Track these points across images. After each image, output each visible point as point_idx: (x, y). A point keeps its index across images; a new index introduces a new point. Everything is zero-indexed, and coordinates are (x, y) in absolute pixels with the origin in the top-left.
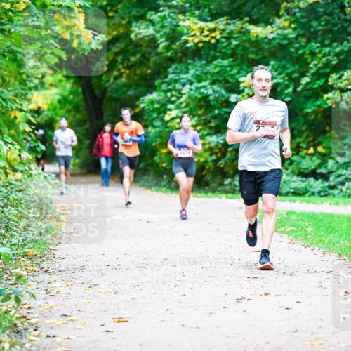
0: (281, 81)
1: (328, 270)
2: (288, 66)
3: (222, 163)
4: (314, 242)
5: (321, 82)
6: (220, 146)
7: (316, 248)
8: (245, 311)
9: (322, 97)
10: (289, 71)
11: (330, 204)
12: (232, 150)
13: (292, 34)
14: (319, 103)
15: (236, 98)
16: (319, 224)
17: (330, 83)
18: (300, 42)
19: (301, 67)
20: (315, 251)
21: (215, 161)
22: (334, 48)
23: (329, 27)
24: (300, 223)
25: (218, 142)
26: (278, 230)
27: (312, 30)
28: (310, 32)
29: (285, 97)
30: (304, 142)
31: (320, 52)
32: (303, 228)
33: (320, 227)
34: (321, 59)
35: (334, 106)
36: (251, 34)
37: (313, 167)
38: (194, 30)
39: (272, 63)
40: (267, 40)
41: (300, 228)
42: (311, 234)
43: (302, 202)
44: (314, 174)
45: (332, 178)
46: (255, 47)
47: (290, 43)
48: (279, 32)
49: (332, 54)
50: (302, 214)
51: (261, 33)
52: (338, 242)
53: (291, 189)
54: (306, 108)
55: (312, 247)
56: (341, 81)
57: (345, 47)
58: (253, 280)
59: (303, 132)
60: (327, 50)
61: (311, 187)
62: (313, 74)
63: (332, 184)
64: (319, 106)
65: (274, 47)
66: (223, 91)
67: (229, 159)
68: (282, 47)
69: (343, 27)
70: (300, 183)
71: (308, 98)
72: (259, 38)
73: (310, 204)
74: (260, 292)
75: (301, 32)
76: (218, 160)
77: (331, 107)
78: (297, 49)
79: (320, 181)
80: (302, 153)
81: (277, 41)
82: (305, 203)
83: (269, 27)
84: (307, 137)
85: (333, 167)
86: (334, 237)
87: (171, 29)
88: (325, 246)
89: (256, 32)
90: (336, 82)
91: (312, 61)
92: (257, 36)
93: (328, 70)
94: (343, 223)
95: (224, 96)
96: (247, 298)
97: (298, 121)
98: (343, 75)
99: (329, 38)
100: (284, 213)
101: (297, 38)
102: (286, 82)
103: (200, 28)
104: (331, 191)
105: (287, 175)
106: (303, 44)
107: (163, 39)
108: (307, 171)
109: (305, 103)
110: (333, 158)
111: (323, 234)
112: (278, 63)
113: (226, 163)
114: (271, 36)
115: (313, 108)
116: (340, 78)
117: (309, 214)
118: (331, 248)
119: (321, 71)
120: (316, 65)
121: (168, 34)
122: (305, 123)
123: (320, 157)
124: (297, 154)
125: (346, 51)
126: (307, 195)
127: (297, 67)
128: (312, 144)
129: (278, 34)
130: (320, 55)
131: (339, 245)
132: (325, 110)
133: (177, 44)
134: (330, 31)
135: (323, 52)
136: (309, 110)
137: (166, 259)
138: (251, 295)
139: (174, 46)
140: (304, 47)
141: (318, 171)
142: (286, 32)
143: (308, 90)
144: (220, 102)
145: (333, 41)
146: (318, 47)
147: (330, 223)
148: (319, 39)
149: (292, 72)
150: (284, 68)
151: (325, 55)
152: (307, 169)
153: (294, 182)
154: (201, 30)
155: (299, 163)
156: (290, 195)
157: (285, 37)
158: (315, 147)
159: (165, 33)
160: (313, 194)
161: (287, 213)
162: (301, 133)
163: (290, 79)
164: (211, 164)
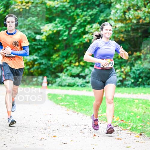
0: (62, 29)
1: (85, 124)
2: (66, 21)
3: (32, 70)
4: (78, 110)
5: (82, 30)
6: (31, 62)
7: (79, 113)
8: (43, 145)
9: (82, 37)
10: (66, 24)
11: (86, 91)
12: (37, 64)
13: (67, 5)
14: (81, 40)
15: (40, 37)
16: (81, 101)
17: (87, 30)
18: (72, 9)
19: (72, 22)
20: (79, 115)
21: (29, 69)
22: (89, 12)
23: (86, 2)
24: (71, 100)
25: (30, 59)
26: (60, 104)
27: (78, 3)
28: (76, 4)
29: (64, 37)
30: (73, 59)
31: (82, 14)
32: (72, 103)
33: (81, 102)
34: (82, 18)
35: (88, 41)
36: (47, 5)
37: (78, 72)
38: (18, 2)
39: (58, 19)
40: (55, 8)
41: (71, 103)
42: (77, 106)
43: (72, 90)
44: (78, 76)
45: (87, 78)
46: (49, 11)
47: (67, 9)
48: (61, 4)
49: (88, 15)
50: (73, 96)
51: (52, 4)
52: (90, 110)
53: (66, 83)
54: (74, 42)
55: (77, 113)
56: (91, 29)
57: (94, 12)
58: (47, 129)
59: (73, 54)
60: (85, 13)
61: (77, 82)
62: (78, 26)
63: (87, 81)
64: (81, 42)
65: (59, 11)
66: (33, 34)
67: (36, 68)
68: (62, 12)
69: (93, 2)
70: (71, 80)
71: (76, 37)
72: (51, 7)
73: (77, 91)
74: (51, 135)
75: (72, 4)
76: (30, 68)
77: (87, 42)
78: (70, 13)
79: (81, 79)
80: (73, 65)
81: (60, 8)
82: (74, 90)
83: (56, 1)
84: (75, 57)
85: (88, 72)
86: (88, 107)
87: (6, 2)
88: (84, 112)
89: (49, 4)
90: (89, 29)
91: (78, 19)
92: (50, 6)
93: (85, 24)
94: (92, 100)
95: (33, 36)
96: (44, 138)
97: (70, 49)
98: (93, 26)
99: (86, 7)
100: (63, 96)
101: (70, 7)
102: (65, 30)
103: (21, 1)
104: (87, 84)
105: (65, 76)
106: (73, 10)
107: (2, 7)
108: (75, 74)
109: (74, 40)
110: (88, 68)
111: (83, 106)
112: (60, 20)
113: (34, 70)
114: (57, 6)
115: (78, 43)
116: (91, 27)
117: (76, 96)
118: (87, 113)
119: (82, 24)
120: (79, 21)
121: (5, 4)
122: (74, 50)
123: (82, 67)
124: (70, 66)
125: (95, 14)
126: (75, 86)
127: (70, 22)
128: (77, 61)
129: (61, 5)
130: (82, 16)
131: (91, 112)
132: (84, 44)
133: (9, 9)
134: (86, 4)
135: (83, 14)
136: (76, 44)
137: (3, 119)
138: (47, 137)
139: (7, 11)
140: (74, 12)
141: (81, 74)
142: (65, 4)
143: (75, 34)
144: (31, 39)
145: (88, 9)
146: (80, 12)
147: (86, 100)
148: (81, 8)
149: (68, 24)
150: (63, 22)
151: (84, 16)
152: (75, 73)
153: (69, 80)
154: (21, 2)
155: (71, 71)
156: (66, 86)
157: (64, 7)
158: (79, 62)
159: (3, 4)
160: (78, 86)
161: (65, 96)
162: (72, 55)
163: (67, 28)
164: (26, 71)
